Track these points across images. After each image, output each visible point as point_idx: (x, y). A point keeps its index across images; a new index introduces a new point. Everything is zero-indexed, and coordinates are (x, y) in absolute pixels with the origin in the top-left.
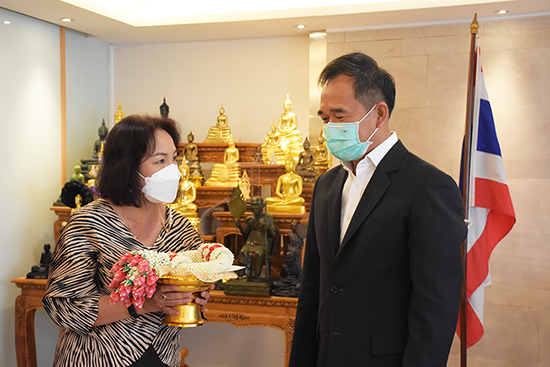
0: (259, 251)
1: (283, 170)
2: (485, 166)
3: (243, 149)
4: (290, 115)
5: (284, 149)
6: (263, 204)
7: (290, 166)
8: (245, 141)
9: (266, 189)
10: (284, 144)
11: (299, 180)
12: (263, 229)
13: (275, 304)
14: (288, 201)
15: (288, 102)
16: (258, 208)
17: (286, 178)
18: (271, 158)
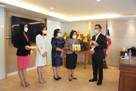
0: (82, 46)
1: (85, 37)
2: (108, 37)
3: (81, 35)
4: (86, 31)
5: (86, 35)
6: (83, 41)
7: (86, 37)
8: (81, 34)
9: (83, 39)
10: (85, 34)
11: (87, 38)
12: (83, 43)
13: (84, 51)
14: (85, 40)
15: (86, 29)
16: (82, 41)
17: (85, 38)
18: (84, 36)
